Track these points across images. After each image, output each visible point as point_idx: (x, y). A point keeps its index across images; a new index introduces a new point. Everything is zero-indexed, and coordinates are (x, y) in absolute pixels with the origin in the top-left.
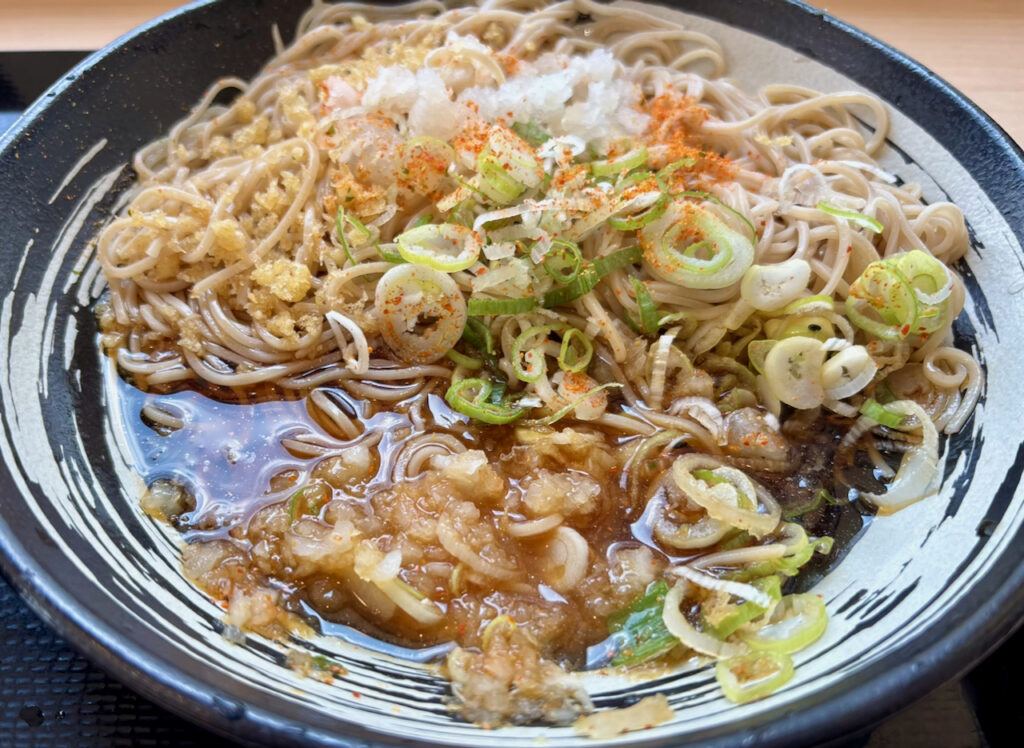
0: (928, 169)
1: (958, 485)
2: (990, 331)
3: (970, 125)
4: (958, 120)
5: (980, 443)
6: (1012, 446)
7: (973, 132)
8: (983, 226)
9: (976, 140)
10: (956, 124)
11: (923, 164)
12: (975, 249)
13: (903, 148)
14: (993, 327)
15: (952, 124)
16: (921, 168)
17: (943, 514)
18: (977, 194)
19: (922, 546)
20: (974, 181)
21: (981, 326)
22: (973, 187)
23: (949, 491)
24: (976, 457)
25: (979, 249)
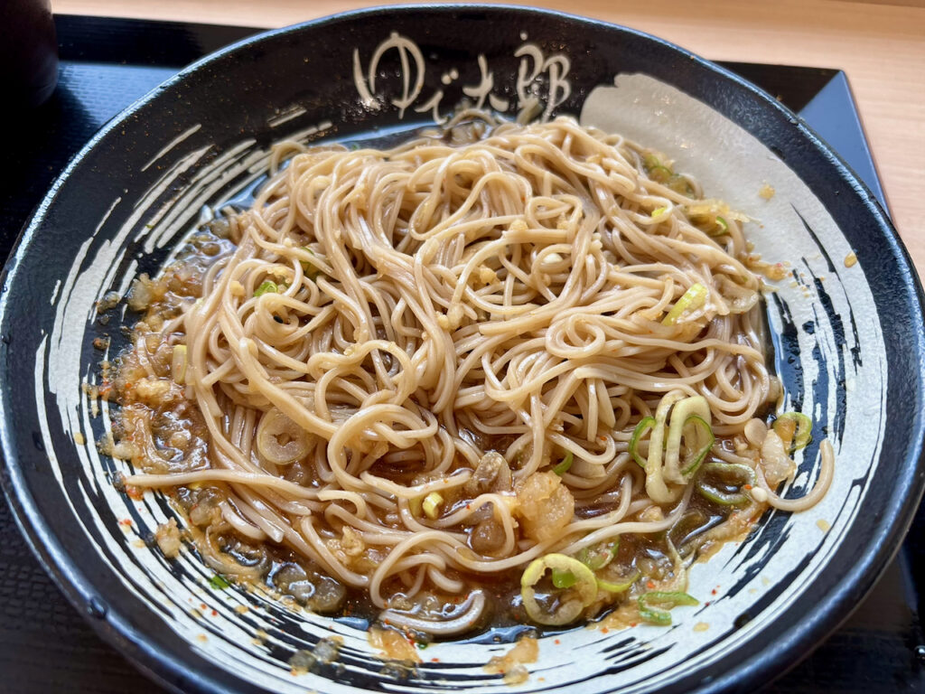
0: (844, 282)
1: (749, 570)
2: (838, 441)
3: (886, 255)
4: (879, 246)
5: (784, 539)
6: (802, 553)
7: (887, 261)
8: (868, 346)
9: (888, 269)
10: (876, 250)
11: (841, 276)
12: (855, 365)
13: (831, 257)
14: (840, 439)
15: (874, 248)
16: (839, 279)
17: (726, 592)
18: (872, 316)
19: (696, 614)
20: (874, 305)
21: (833, 434)
22: (871, 310)
23: (741, 573)
24: (775, 551)
25: (858, 365)
